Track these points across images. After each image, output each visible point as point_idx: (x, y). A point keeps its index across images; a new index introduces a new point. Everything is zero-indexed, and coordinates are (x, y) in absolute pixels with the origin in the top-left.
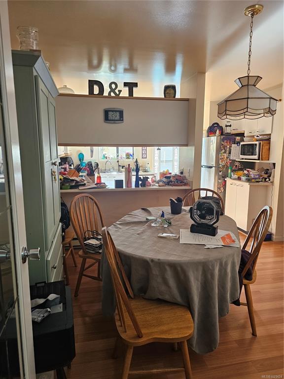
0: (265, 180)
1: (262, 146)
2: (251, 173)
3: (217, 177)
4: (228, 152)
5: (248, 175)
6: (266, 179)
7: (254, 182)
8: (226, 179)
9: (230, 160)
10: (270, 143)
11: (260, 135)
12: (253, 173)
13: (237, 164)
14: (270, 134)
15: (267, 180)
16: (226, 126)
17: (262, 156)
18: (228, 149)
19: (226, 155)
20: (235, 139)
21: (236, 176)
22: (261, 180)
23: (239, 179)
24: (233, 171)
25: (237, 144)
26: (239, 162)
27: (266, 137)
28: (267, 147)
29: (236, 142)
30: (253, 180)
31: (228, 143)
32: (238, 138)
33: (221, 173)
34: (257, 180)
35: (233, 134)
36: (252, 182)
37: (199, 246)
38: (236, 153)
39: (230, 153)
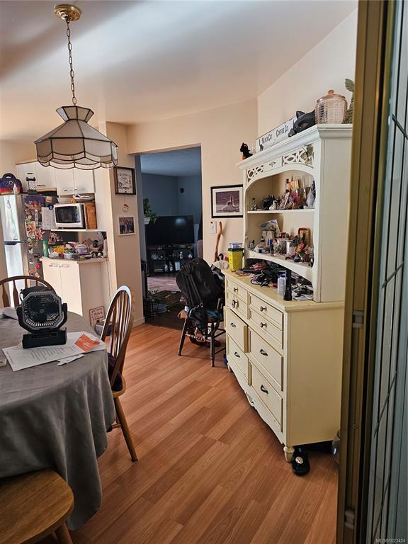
0: (97, 255)
1: (86, 209)
2: (76, 247)
3: (26, 257)
4: (37, 219)
5: (73, 251)
6: (97, 253)
7: (84, 259)
8: (40, 260)
9: (42, 231)
10: (94, 206)
11: (81, 195)
12: (79, 247)
13: (53, 236)
14: (94, 194)
15: (99, 254)
16: (28, 180)
17: (88, 223)
18: (36, 215)
19: (35, 224)
20: (45, 200)
21: (56, 254)
22: (91, 256)
23: (61, 257)
24: (49, 246)
25: (49, 206)
26: (56, 232)
27: (89, 198)
28: (93, 211)
29: (47, 205)
30: (81, 257)
31: (35, 205)
32: (49, 199)
33: (31, 252)
34: (87, 256)
35: (39, 193)
36: (80, 259)
37: (48, 366)
38: (49, 220)
39: (40, 220)
